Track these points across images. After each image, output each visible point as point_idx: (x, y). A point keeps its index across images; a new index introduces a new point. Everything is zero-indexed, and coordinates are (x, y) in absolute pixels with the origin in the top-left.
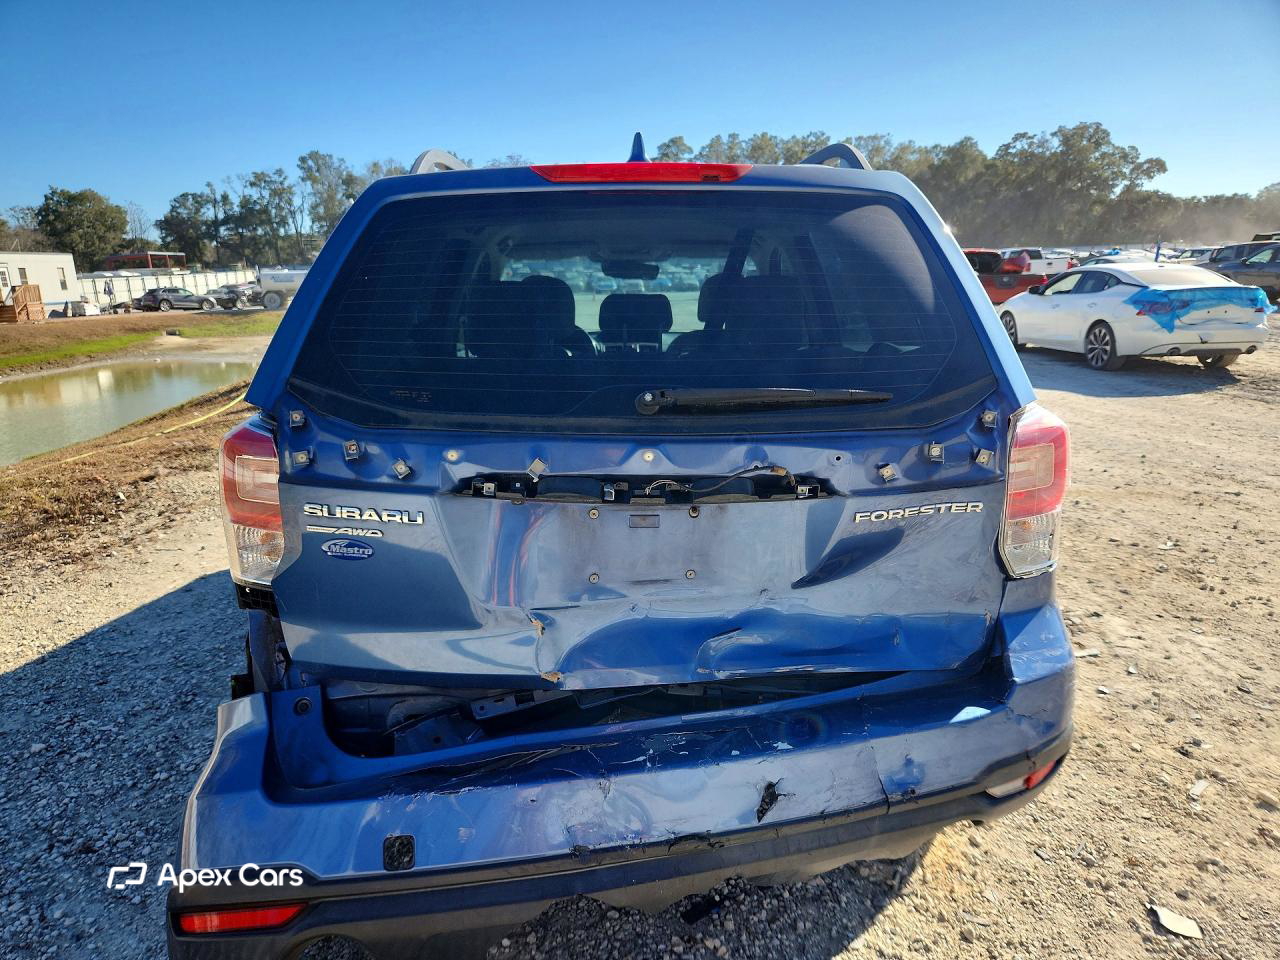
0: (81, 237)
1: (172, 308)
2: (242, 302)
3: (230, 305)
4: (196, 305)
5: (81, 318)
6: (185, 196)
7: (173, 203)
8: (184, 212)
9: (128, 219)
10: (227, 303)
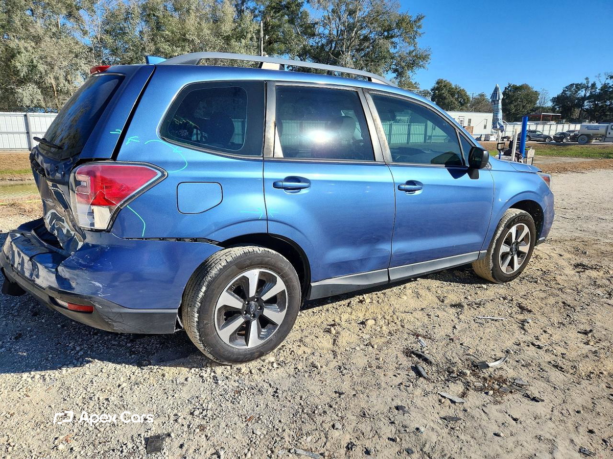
0: (515, 106)
1: (530, 140)
2: (567, 139)
3: (560, 140)
4: (542, 139)
5: (487, 142)
6: (572, 85)
7: (564, 89)
8: (568, 93)
9: (539, 97)
10: (558, 139)
